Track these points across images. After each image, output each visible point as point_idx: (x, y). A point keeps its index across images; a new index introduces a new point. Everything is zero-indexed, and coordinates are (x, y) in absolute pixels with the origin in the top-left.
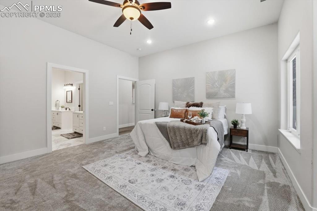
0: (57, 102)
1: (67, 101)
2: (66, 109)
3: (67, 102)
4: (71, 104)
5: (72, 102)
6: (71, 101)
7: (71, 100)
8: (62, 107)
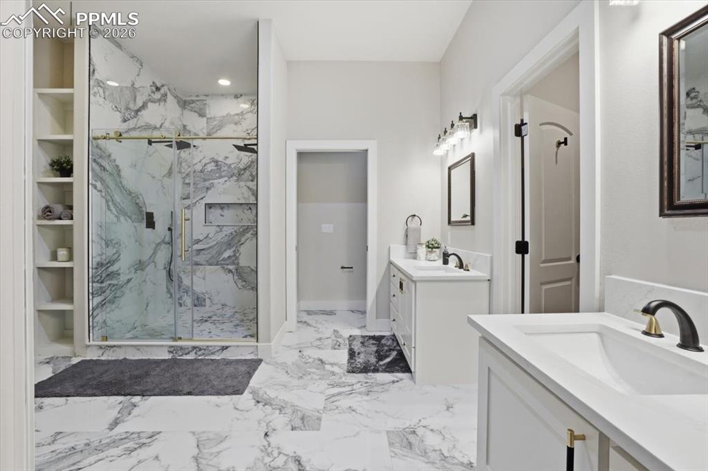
0: (414, 224)
1: (452, 219)
2: (446, 262)
3: (449, 222)
4: (466, 231)
5: (473, 222)
6: (468, 218)
7: (469, 213)
8: (428, 247)
